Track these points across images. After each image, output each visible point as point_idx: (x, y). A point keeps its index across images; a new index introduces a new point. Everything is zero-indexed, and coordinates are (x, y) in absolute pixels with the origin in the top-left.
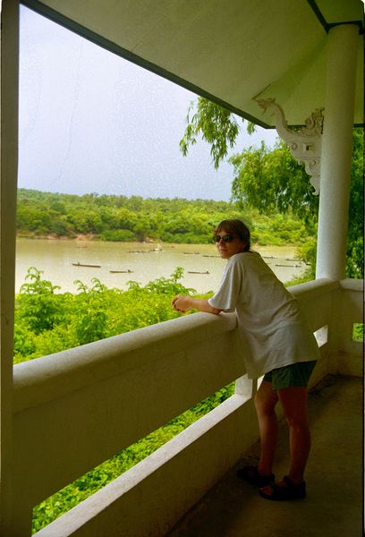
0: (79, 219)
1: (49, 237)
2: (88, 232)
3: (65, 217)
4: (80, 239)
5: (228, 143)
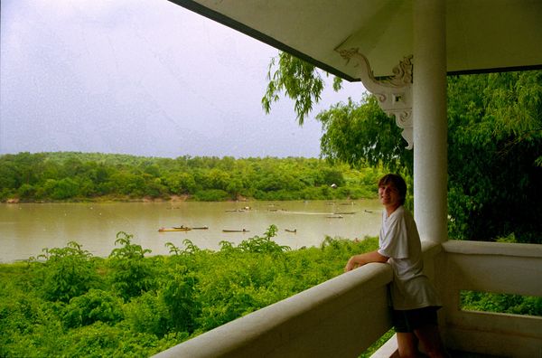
0: (172, 181)
1: (144, 200)
2: (182, 193)
3: (159, 179)
4: (174, 201)
5: (313, 99)
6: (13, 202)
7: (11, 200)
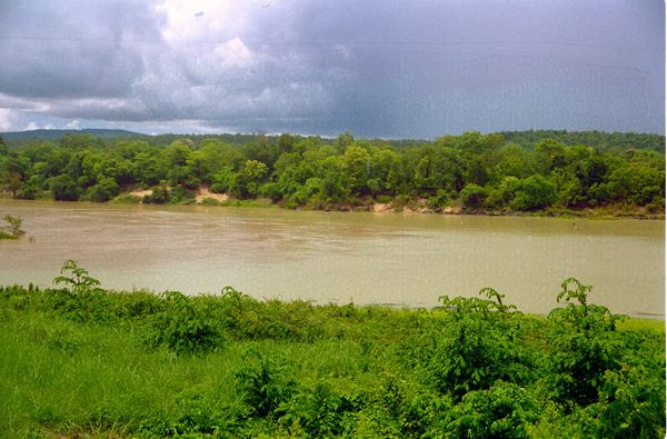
6: (451, 213)
7: (449, 209)
